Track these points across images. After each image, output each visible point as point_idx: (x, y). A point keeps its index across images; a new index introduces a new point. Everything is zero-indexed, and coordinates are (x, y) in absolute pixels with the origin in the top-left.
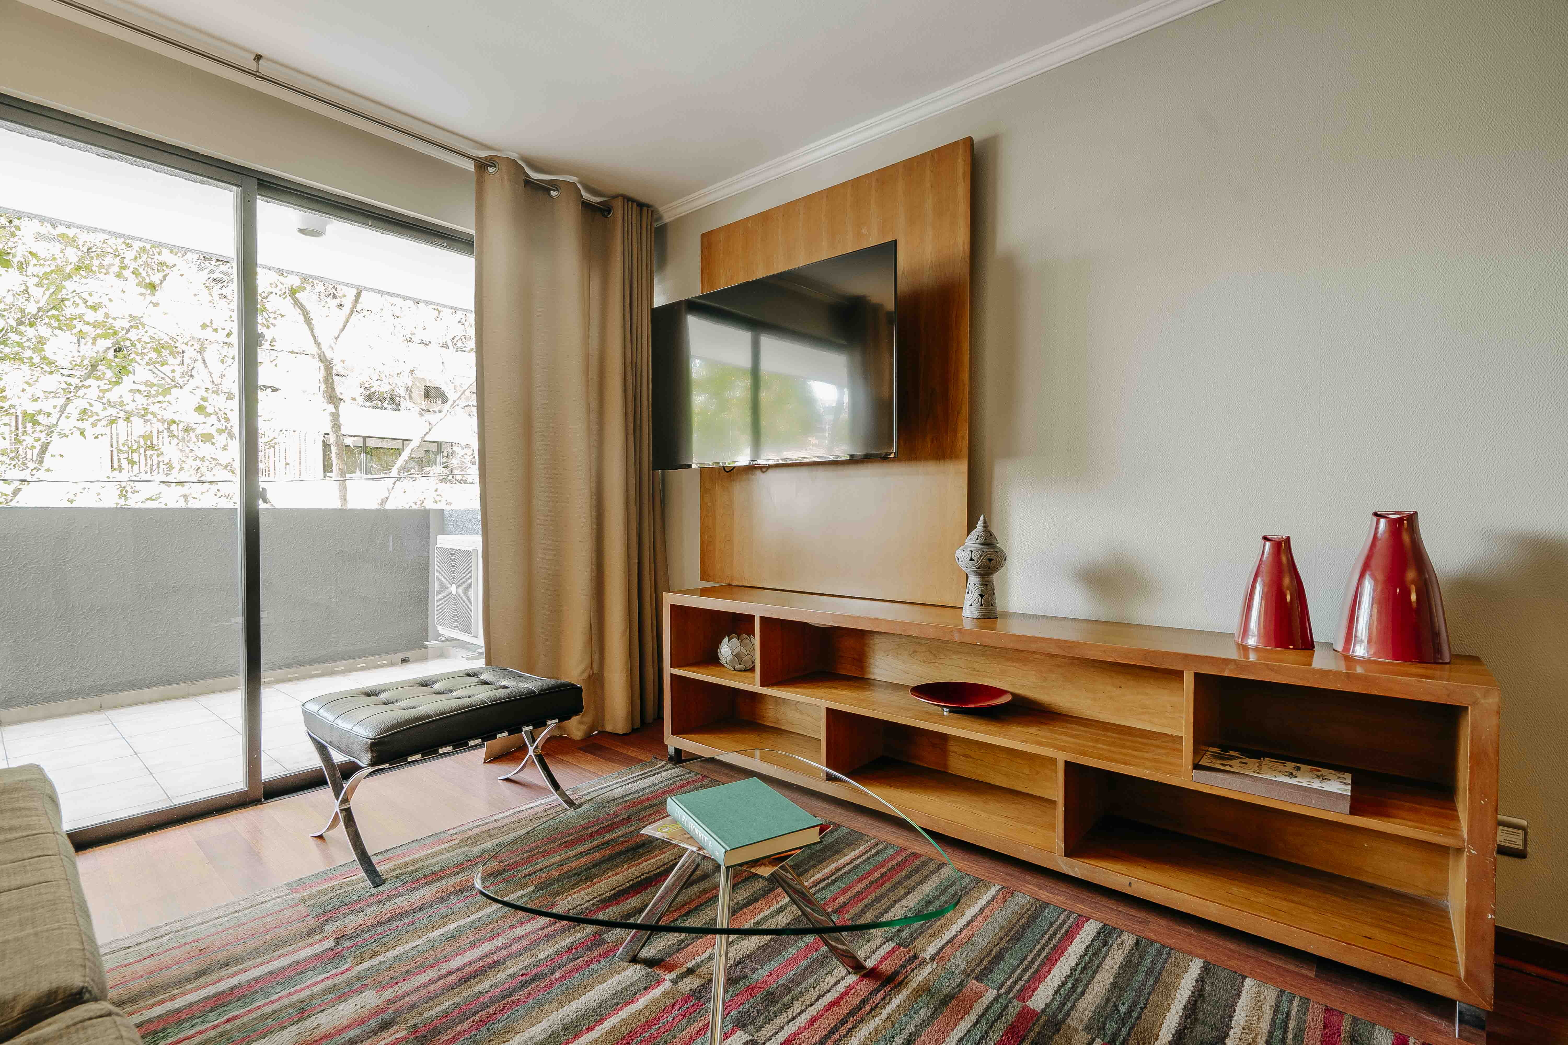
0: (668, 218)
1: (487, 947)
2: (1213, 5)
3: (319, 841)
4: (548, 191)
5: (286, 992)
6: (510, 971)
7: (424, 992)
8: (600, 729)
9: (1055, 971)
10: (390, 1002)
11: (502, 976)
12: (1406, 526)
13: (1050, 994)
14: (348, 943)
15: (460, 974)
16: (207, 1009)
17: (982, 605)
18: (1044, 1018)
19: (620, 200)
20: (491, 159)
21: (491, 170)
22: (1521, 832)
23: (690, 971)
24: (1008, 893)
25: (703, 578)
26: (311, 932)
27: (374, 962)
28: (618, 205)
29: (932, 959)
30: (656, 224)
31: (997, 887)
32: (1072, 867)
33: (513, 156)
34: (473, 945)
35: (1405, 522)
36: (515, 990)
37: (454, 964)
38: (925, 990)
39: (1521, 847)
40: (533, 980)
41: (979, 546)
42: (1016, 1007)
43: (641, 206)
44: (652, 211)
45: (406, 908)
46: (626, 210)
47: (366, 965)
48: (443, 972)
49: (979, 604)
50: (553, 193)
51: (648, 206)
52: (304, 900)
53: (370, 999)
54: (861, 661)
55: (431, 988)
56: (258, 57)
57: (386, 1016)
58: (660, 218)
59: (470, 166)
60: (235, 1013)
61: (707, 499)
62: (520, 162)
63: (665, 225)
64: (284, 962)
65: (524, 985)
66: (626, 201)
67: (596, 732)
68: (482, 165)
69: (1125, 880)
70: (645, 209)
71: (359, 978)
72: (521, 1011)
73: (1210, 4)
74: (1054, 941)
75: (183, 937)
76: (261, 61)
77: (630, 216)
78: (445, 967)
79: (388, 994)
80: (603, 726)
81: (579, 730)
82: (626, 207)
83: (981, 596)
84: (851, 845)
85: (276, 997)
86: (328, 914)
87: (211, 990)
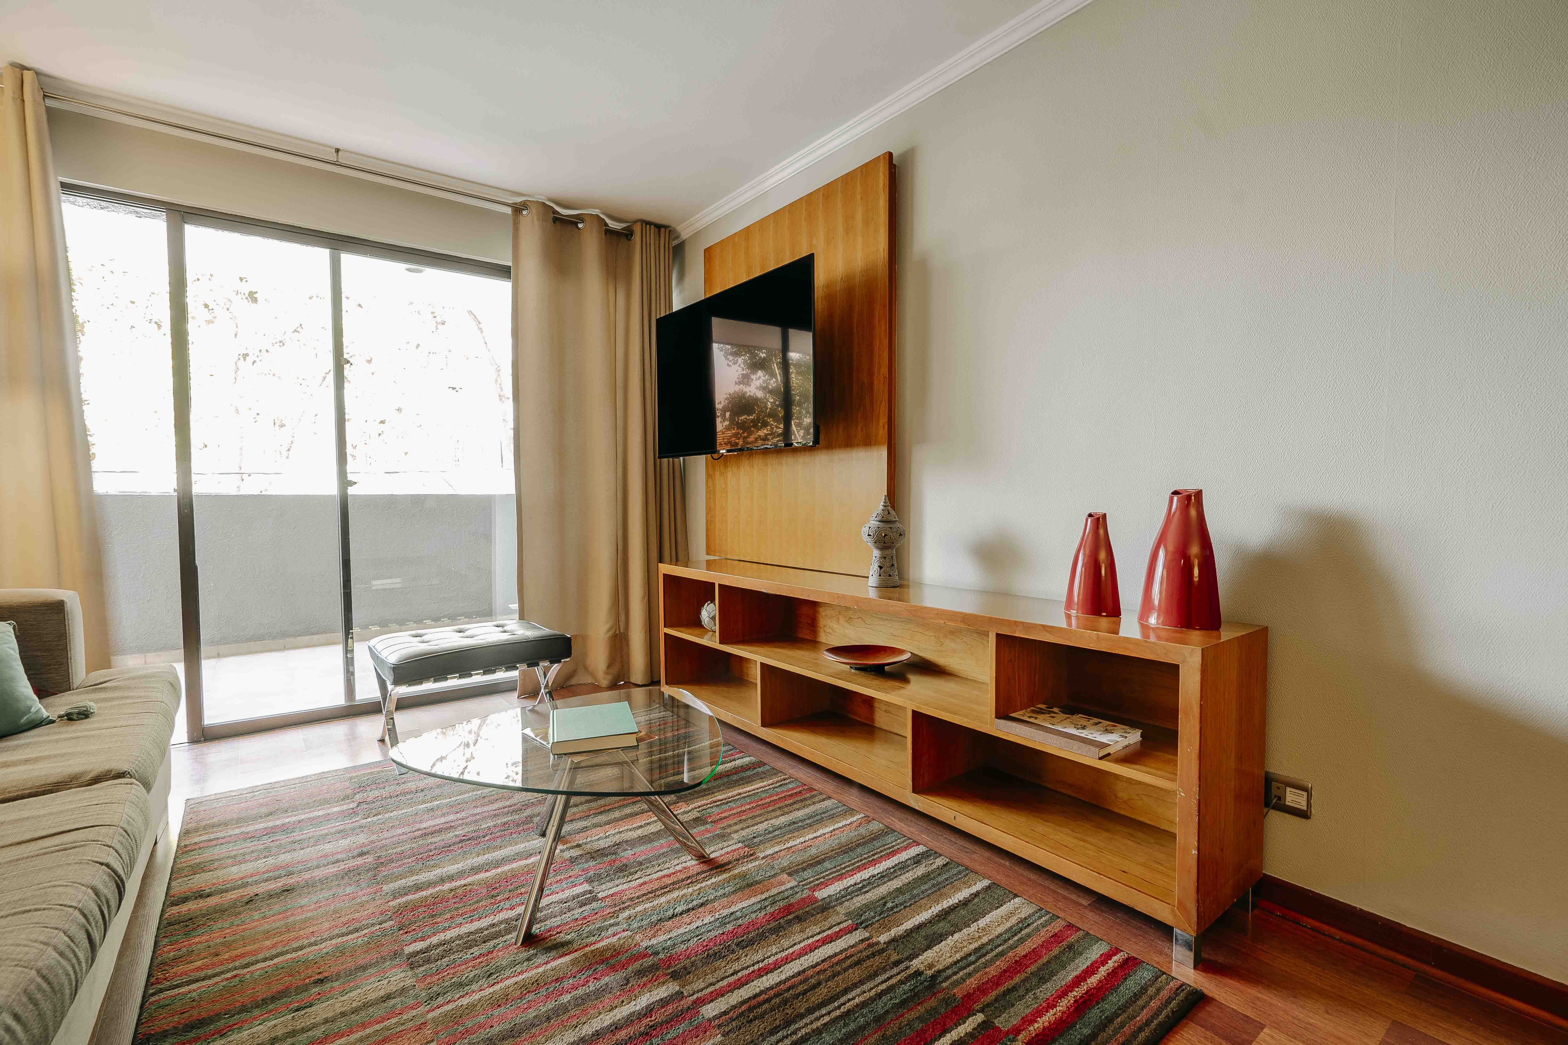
0: (685, 235)
1: (452, 817)
2: (1088, 5)
3: (381, 744)
4: (576, 224)
5: (314, 829)
6: (457, 833)
7: (397, 838)
8: (626, 680)
9: (859, 875)
10: (373, 842)
11: (451, 834)
12: (1193, 501)
13: (839, 889)
14: (365, 806)
15: (424, 831)
16: (264, 833)
17: (880, 575)
18: (820, 903)
19: (639, 223)
20: (524, 204)
21: (524, 212)
22: (1305, 794)
23: (578, 846)
24: (868, 820)
25: (708, 554)
26: (347, 797)
27: (375, 818)
28: (637, 229)
29: (763, 858)
30: (675, 243)
31: (862, 815)
32: (917, 801)
33: (542, 199)
34: (444, 815)
35: (1193, 498)
36: (454, 844)
37: (424, 825)
38: (743, 876)
39: (1305, 808)
40: (469, 839)
41: (878, 523)
42: (806, 893)
43: (659, 227)
44: (670, 231)
45: (412, 789)
46: (644, 232)
47: (369, 820)
48: (414, 829)
49: (878, 574)
50: (580, 226)
51: (666, 227)
52: (351, 778)
53: (362, 839)
54: (813, 625)
55: (401, 837)
56: (337, 150)
57: (365, 850)
58: (678, 237)
59: (509, 210)
60: (278, 838)
61: (710, 484)
62: (548, 203)
63: (684, 241)
64: (321, 813)
65: (461, 841)
66: (644, 224)
67: (622, 683)
68: (518, 209)
69: (952, 814)
70: (663, 230)
71: (361, 827)
72: (451, 856)
73: (1085, 4)
74: (875, 857)
75: (269, 792)
76: (340, 153)
77: (648, 238)
78: (418, 826)
79: (374, 837)
80: (629, 678)
81: (604, 679)
82: (644, 229)
83: (881, 567)
84: (761, 777)
85: (306, 832)
86: (362, 788)
87: (270, 824)
